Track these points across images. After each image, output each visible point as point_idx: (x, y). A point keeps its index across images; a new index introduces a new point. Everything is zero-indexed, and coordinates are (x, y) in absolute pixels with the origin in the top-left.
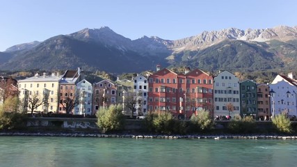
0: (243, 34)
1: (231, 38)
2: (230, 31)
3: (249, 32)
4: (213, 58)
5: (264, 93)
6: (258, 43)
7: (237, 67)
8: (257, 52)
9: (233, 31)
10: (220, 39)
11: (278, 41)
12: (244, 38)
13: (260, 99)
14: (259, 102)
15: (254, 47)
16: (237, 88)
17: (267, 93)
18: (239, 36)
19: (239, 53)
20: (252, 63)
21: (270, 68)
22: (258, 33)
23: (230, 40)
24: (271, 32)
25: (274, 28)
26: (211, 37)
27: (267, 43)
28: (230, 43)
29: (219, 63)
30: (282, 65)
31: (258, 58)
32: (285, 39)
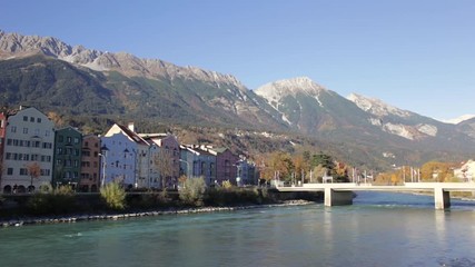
0: (69, 51)
1: (48, 53)
2: (48, 42)
3: (79, 51)
4: (10, 81)
5: (93, 149)
6: (92, 71)
7: (54, 104)
8: (89, 84)
9: (54, 43)
10: (27, 52)
11: (120, 75)
12: (69, 59)
13: (87, 159)
14: (83, 164)
15: (84, 75)
16: (51, 139)
17: (98, 149)
18: (63, 53)
19: (59, 81)
20: (79, 100)
21: (104, 112)
22: (93, 56)
23: (47, 58)
24: (111, 59)
25: (117, 54)
26: (11, 44)
27: (106, 74)
28: (45, 62)
29: (22, 92)
30: (122, 110)
31: (89, 94)
32: (130, 74)
